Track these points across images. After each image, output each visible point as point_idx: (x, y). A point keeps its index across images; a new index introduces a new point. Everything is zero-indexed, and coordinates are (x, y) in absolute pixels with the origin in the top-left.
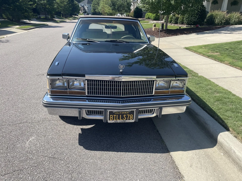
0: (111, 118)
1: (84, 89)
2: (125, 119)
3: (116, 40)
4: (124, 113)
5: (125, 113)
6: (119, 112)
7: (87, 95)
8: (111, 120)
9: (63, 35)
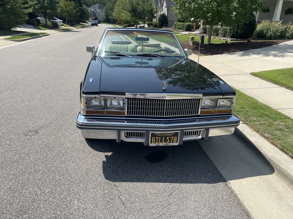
0: (153, 140)
1: (123, 109)
2: (168, 141)
3: (150, 54)
4: (167, 135)
5: (169, 135)
6: (162, 134)
7: (126, 115)
8: (152, 143)
9: (87, 48)
